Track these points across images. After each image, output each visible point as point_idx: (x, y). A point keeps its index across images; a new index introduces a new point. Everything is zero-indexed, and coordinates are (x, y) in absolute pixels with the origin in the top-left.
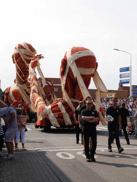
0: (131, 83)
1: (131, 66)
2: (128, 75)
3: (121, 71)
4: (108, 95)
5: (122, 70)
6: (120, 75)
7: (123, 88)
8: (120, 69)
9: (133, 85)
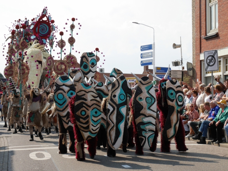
0: (154, 65)
1: (154, 43)
2: (150, 54)
3: (142, 50)
4: (129, 80)
5: (143, 48)
6: (141, 54)
7: (149, 71)
8: (141, 47)
9: (157, 67)
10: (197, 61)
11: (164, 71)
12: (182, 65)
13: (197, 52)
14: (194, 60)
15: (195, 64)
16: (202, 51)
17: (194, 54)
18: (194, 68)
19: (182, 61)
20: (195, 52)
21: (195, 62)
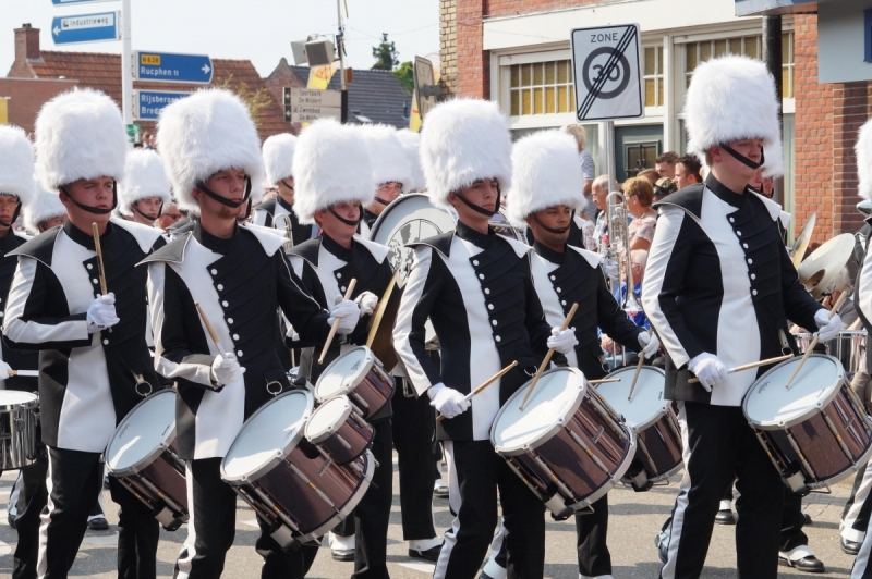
0: (128, 39)
9: (141, 54)
10: (465, 52)
11: (176, 73)
12: (340, 59)
13: (468, 9)
14: (451, 50)
15: (455, 70)
16: (491, 7)
17: (447, 17)
18: (448, 84)
19: (339, 38)
20: (453, 10)
21: (455, 56)
